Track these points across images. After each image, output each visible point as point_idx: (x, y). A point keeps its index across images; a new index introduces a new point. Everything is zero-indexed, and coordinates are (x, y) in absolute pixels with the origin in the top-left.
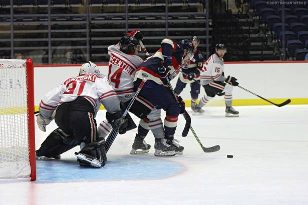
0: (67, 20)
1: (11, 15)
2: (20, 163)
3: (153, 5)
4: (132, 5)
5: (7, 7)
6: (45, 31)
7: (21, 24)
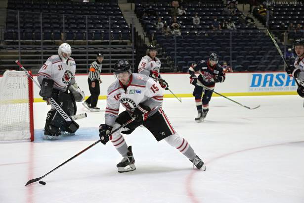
0: (53, 49)
1: (19, 46)
2: (24, 131)
3: (102, 41)
4: (90, 41)
5: (17, 41)
6: (40, 55)
7: (25, 51)
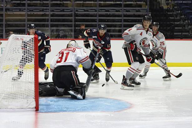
0: (61, 11)
1: (26, 7)
2: (29, 100)
3: (114, 3)
4: (101, 2)
6: (47, 18)
7: (32, 13)
